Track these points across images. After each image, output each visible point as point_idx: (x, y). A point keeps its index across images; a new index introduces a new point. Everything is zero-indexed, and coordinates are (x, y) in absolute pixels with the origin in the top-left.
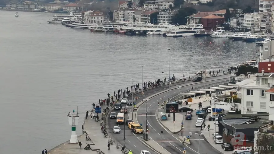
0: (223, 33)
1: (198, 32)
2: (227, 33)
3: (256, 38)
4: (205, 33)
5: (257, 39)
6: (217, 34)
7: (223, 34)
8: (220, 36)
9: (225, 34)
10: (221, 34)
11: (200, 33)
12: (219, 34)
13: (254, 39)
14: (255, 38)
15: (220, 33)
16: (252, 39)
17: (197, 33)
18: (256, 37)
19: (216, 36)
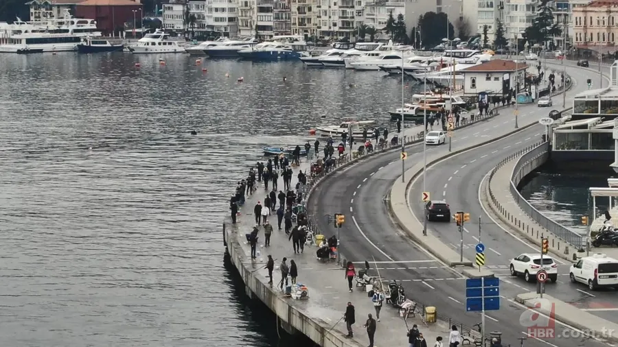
0: (164, 41)
1: (85, 40)
2: (176, 42)
3: (279, 50)
4: (105, 43)
5: (282, 52)
6: (148, 44)
7: (165, 44)
8: (158, 48)
9: (170, 44)
10: (160, 44)
11: (93, 43)
12: (153, 44)
13: (273, 52)
14: (277, 52)
15: (157, 41)
16: (269, 52)
17: (85, 44)
18: (279, 47)
19: (147, 50)
